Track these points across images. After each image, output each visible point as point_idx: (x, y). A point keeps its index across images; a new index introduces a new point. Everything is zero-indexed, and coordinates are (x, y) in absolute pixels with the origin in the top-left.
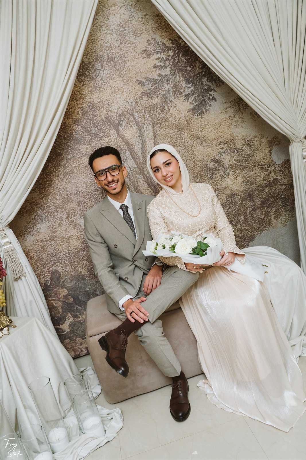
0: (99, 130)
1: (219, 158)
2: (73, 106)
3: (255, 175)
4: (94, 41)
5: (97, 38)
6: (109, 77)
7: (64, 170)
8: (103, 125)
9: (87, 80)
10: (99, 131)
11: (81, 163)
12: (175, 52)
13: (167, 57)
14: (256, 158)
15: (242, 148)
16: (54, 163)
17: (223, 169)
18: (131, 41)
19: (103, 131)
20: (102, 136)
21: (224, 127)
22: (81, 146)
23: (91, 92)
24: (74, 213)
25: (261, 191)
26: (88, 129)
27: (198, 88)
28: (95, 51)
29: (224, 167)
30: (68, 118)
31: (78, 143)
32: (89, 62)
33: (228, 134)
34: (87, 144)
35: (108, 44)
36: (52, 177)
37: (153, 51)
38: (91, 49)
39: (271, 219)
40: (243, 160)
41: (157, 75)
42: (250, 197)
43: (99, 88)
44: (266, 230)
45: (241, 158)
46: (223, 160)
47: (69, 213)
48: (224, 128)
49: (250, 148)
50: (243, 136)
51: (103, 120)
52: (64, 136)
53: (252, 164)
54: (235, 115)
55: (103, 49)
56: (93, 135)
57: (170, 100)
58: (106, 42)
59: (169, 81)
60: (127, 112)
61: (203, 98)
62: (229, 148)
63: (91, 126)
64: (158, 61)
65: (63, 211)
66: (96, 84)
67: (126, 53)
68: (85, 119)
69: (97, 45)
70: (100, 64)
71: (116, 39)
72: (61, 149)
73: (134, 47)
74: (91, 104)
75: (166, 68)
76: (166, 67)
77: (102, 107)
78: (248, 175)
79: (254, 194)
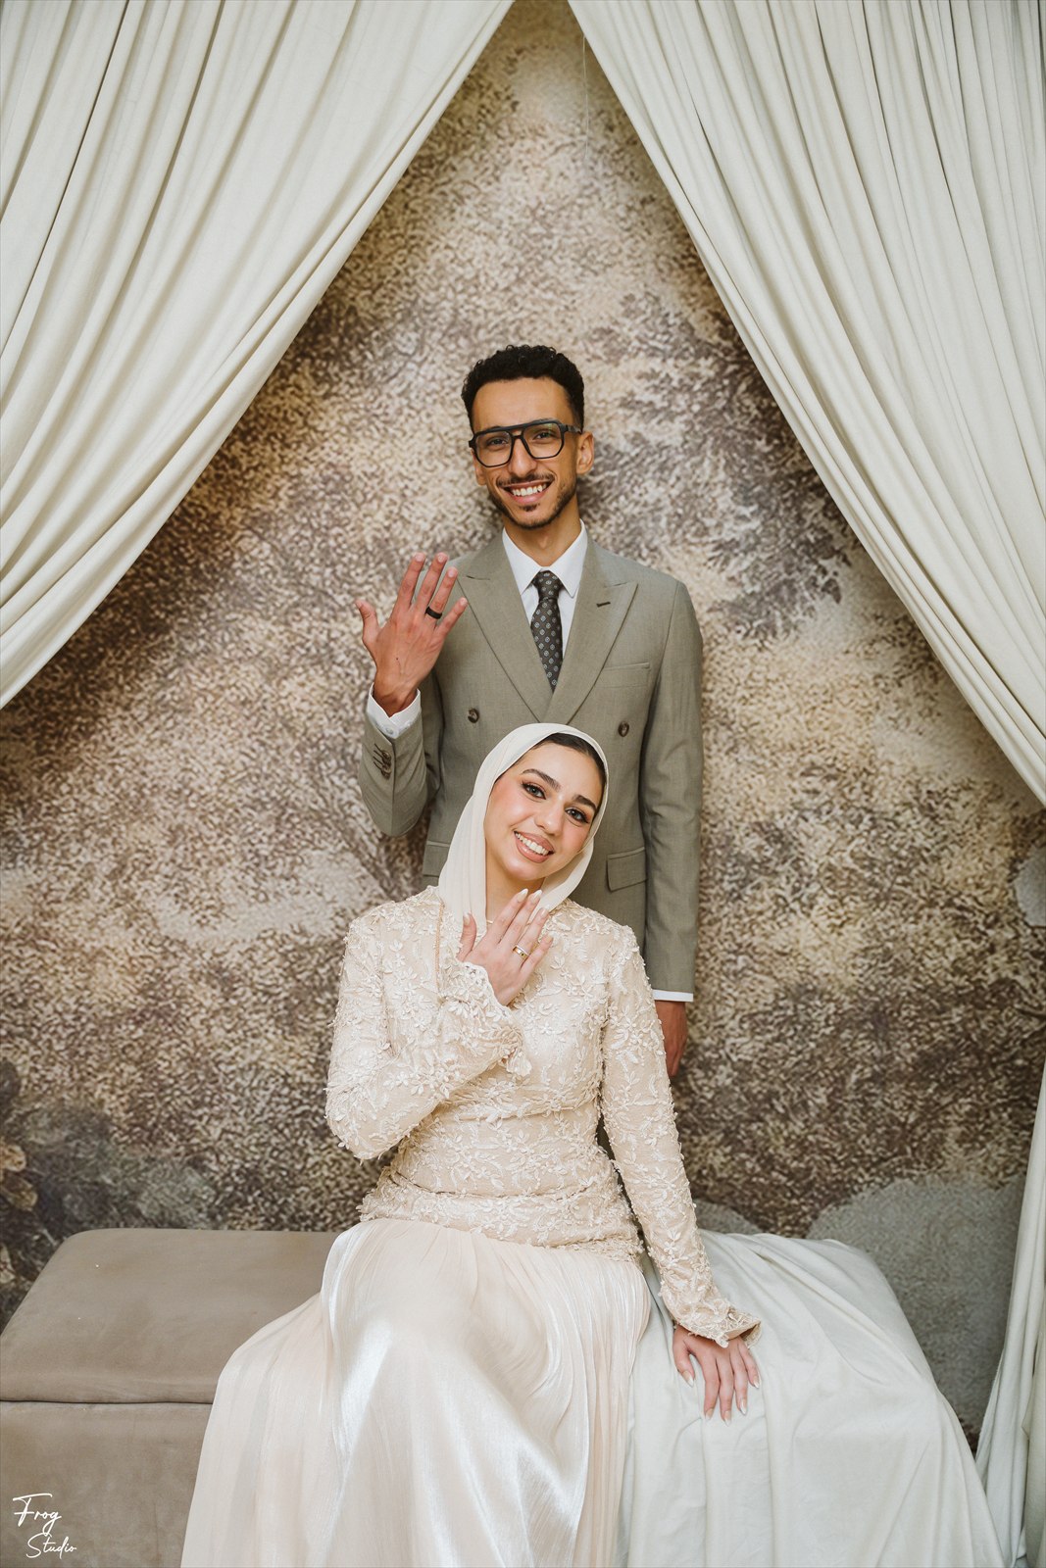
0: (338, 578)
1: (791, 829)
2: (264, 461)
3: (924, 938)
4: (417, 245)
5: (433, 236)
6: (437, 392)
7: (158, 690)
8: (358, 565)
9: (347, 383)
10: (338, 583)
11: (232, 682)
12: (724, 367)
13: (687, 381)
14: (946, 872)
15: (898, 814)
16: (128, 653)
17: (796, 874)
18: (559, 283)
19: (354, 587)
20: (343, 604)
21: (844, 710)
22: (250, 618)
23: (349, 430)
24: (143, 867)
25: (929, 1012)
26: (298, 563)
27: (778, 530)
28: (410, 281)
29: (798, 869)
30: (230, 502)
31: (242, 606)
32: (374, 317)
33: (852, 745)
34: (274, 618)
35: (469, 268)
36: (102, 705)
37: (636, 343)
38: (398, 273)
39: (942, 1140)
40: (886, 864)
41: (626, 436)
42: (879, 1020)
43: (385, 422)
44: (910, 1176)
45: (879, 855)
46: (803, 839)
47: (125, 858)
48: (842, 715)
49: (932, 824)
50: (914, 769)
51: (364, 547)
52: (197, 562)
53: (923, 894)
54: (903, 677)
55: (444, 283)
56: (310, 592)
57: (652, 546)
58: (464, 259)
59: (666, 473)
60: (467, 542)
61: (790, 574)
62: (843, 801)
63: (312, 554)
64: (647, 384)
65: (104, 845)
66: (375, 405)
67: (526, 323)
68: (296, 523)
69: (424, 261)
70: (414, 336)
71: (504, 259)
72: (170, 607)
73: (567, 308)
74: (338, 473)
75: (672, 420)
76: (671, 417)
77: (375, 496)
78: (892, 932)
79: (899, 1014)
